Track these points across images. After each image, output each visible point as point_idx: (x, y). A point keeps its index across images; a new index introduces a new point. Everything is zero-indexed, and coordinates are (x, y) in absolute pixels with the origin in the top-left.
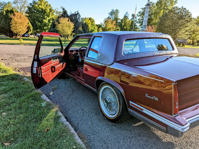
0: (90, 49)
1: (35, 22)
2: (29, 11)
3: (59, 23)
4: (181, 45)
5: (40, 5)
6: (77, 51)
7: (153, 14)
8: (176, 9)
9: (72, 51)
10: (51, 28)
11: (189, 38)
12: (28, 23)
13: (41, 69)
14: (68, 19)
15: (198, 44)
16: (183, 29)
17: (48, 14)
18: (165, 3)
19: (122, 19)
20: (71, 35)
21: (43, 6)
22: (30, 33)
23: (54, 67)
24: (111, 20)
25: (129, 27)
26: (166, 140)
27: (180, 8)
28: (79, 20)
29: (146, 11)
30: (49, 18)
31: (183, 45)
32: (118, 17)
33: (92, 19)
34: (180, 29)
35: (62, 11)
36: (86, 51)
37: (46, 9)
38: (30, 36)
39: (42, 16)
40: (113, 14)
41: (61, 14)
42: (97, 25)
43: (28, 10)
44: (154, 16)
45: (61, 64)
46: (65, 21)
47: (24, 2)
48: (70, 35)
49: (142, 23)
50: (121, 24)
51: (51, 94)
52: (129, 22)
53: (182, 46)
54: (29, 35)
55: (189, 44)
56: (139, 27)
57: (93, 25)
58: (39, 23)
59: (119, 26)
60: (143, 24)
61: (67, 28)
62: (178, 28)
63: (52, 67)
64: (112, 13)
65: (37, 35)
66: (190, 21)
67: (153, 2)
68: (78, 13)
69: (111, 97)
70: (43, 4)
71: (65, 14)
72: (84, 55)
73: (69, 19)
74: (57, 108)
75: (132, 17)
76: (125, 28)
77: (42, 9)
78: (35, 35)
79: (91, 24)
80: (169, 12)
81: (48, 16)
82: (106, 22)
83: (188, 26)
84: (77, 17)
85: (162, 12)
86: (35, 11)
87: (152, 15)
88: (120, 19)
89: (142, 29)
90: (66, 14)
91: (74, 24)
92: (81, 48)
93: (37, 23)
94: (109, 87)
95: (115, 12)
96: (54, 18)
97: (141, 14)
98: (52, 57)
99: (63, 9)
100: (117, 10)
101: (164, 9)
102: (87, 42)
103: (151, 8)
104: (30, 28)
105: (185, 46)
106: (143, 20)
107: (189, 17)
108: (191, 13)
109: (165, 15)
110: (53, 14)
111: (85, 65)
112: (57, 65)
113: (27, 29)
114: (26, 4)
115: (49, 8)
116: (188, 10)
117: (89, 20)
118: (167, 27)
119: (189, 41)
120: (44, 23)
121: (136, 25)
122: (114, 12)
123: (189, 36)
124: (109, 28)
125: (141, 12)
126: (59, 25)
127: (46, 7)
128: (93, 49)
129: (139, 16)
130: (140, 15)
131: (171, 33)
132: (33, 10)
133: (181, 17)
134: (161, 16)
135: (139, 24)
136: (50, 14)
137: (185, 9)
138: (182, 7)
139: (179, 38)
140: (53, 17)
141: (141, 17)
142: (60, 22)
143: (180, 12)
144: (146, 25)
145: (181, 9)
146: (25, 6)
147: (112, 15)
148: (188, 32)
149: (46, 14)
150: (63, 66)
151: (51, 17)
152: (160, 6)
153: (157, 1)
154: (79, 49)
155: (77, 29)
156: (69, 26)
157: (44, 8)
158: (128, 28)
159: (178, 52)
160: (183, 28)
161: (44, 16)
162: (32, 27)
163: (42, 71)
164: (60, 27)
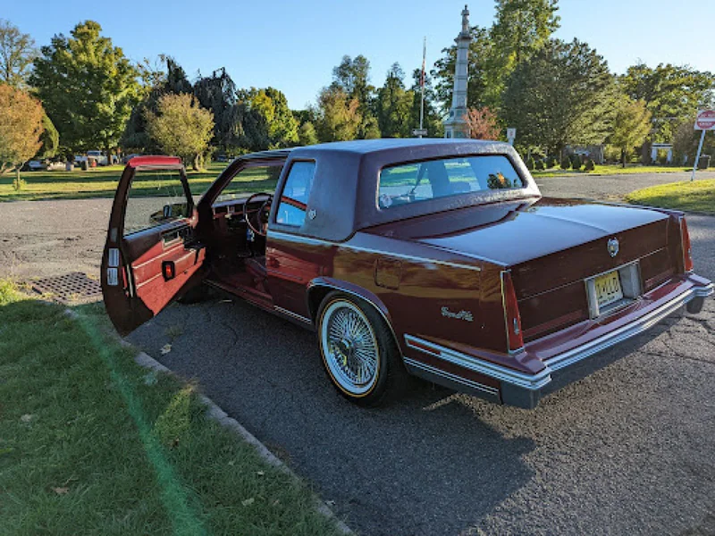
0: (283, 199)
1: (67, 114)
2: (41, 74)
3: (159, 114)
4: (583, 167)
5: (81, 51)
6: (238, 207)
7: (484, 67)
8: (555, 47)
9: (223, 209)
10: (127, 134)
11: (607, 140)
12: (43, 121)
13: (131, 270)
14: (189, 100)
15: (641, 157)
16: (585, 113)
17: (113, 81)
18: (519, 29)
19: (382, 86)
20: (205, 155)
21: (93, 54)
22: (50, 154)
23: (172, 264)
24: (345, 94)
25: (408, 114)
26: (514, 435)
27: (569, 42)
28: (228, 99)
29: (458, 60)
30: (119, 98)
31: (591, 167)
32: (368, 83)
33: (278, 94)
34: (575, 112)
35: (166, 71)
36: (269, 205)
37: (104, 64)
38: (49, 165)
39: (90, 92)
40: (347, 72)
41: (164, 78)
42: (296, 114)
43: (37, 72)
44: (489, 73)
45: (193, 252)
46: (180, 106)
47: (17, 43)
48: (201, 155)
49: (451, 100)
50: (380, 106)
51: (164, 352)
52: (408, 99)
53: (586, 169)
54: (48, 162)
55: (611, 161)
56: (442, 113)
57: (281, 113)
58: (81, 117)
59: (374, 112)
60: (454, 104)
61: (189, 132)
62: (567, 113)
63: (164, 264)
64: (345, 69)
65: (78, 162)
66: (603, 86)
67: (480, 28)
68: (224, 76)
69: (355, 332)
70: (91, 48)
71: (175, 81)
72: (261, 219)
73: (196, 99)
74: (195, 384)
75: (414, 80)
76: (396, 118)
77: (89, 65)
78: (66, 160)
79: (273, 111)
80: (533, 59)
81: (115, 91)
82: (326, 101)
83: (599, 103)
84: (223, 90)
85: (512, 58)
86: (65, 75)
87: (482, 71)
88: (374, 87)
89: (452, 118)
90: (180, 82)
91: (213, 115)
92: (250, 198)
93: (73, 116)
94: (348, 305)
95: (356, 64)
96: (135, 96)
97: (444, 68)
98: (163, 233)
99: (170, 63)
100: (361, 60)
101: (518, 49)
102: (263, 174)
103: (477, 49)
104: (50, 139)
105: (596, 167)
106: (452, 87)
107: (600, 71)
108: (604, 60)
109: (524, 70)
110: (130, 83)
111: (270, 251)
112: (179, 255)
113: (41, 143)
114: (26, 50)
115: (114, 60)
116: (594, 51)
117: (267, 98)
118: (534, 111)
119: (611, 150)
120: (101, 115)
121: (431, 108)
122: (351, 65)
123: (607, 134)
124: (339, 122)
125: (444, 62)
126: (161, 121)
127: (104, 58)
128: (291, 199)
129: (437, 74)
130: (441, 74)
131: (546, 128)
132: (56, 71)
133: (574, 74)
134: (508, 73)
135: (442, 103)
136: (121, 82)
137: (585, 45)
138: (575, 39)
139: (573, 142)
140: (134, 92)
141: (445, 78)
142: (162, 110)
143: (570, 58)
144: (462, 105)
145: (572, 47)
146: (24, 56)
147: (345, 75)
148: (603, 120)
149: (105, 83)
150: (198, 260)
151: (124, 94)
152: (502, 38)
153: (494, 25)
154: (245, 201)
155: (226, 131)
156: (198, 125)
157: (96, 62)
158: (406, 119)
159: (537, 192)
160: (583, 110)
161: (99, 92)
162: (58, 134)
163: (137, 278)
164: (165, 129)
